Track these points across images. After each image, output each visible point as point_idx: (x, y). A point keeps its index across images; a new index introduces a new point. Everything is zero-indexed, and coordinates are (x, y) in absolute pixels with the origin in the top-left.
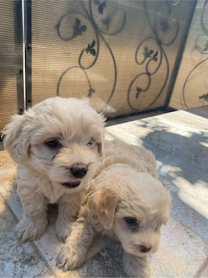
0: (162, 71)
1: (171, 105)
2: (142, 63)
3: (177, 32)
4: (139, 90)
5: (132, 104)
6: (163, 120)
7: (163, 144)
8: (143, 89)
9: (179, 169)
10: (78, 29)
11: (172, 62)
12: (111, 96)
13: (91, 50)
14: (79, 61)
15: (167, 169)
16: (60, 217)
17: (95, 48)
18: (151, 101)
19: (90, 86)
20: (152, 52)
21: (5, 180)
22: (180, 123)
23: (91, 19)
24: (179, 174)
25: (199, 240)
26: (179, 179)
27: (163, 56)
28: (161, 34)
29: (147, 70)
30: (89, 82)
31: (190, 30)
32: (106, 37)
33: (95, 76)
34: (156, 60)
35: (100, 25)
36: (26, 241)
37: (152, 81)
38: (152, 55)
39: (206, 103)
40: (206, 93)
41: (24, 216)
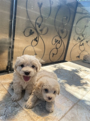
0: (62, 47)
1: (66, 60)
2: (54, 44)
3: (67, 34)
4: (53, 54)
5: (51, 59)
6: (62, 65)
7: (61, 73)
8: (55, 54)
9: (66, 81)
10: (31, 33)
11: (66, 44)
12: (43, 56)
14: (31, 44)
15: (62, 81)
16: (26, 94)
17: (37, 39)
18: (58, 58)
19: (35, 53)
21: (6, 84)
22: (68, 66)
23: (36, 30)
24: (66, 83)
25: (70, 101)
26: (66, 84)
27: (62, 42)
28: (61, 34)
29: (56, 47)
30: (35, 51)
31: (72, 33)
32: (41, 36)
33: (37, 49)
34: (59, 43)
35: (39, 32)
36: (15, 101)
37: (58, 51)
38: (58, 42)
39: (79, 59)
40: (78, 55)
41: (14, 94)
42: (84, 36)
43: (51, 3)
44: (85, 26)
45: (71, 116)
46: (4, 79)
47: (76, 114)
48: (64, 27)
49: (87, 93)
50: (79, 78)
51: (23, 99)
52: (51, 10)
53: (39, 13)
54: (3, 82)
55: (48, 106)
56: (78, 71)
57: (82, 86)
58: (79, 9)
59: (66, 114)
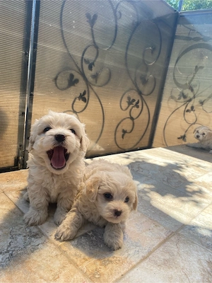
0: (144, 116)
1: (153, 145)
2: (126, 109)
3: (155, 85)
4: (124, 132)
5: (119, 143)
6: (144, 154)
7: (141, 170)
8: (128, 131)
9: (153, 187)
10: (72, 82)
11: (152, 110)
12: (100, 136)
13: (83, 97)
14: (73, 107)
15: (142, 186)
17: (86, 96)
18: (135, 142)
20: (134, 100)
21: (12, 190)
22: (158, 156)
23: (83, 75)
24: (152, 190)
25: (162, 227)
26: (152, 192)
27: (144, 104)
28: (141, 86)
29: (130, 115)
31: (166, 84)
32: (95, 88)
33: (85, 119)
34: (138, 107)
35: (90, 79)
36: (32, 225)
37: (135, 124)
38: (134, 103)
39: (184, 143)
40: (183, 135)
41: (31, 209)
42: (195, 89)
43: (115, 15)
44: (196, 67)
45: (162, 257)
46: (9, 181)
47: (175, 253)
48: (147, 69)
49: (202, 211)
50: (184, 182)
51: (52, 221)
52: (116, 31)
53: (89, 38)
54: (5, 186)
55: (109, 236)
56: (181, 167)
57: (191, 196)
58: (180, 29)
59: (150, 253)
